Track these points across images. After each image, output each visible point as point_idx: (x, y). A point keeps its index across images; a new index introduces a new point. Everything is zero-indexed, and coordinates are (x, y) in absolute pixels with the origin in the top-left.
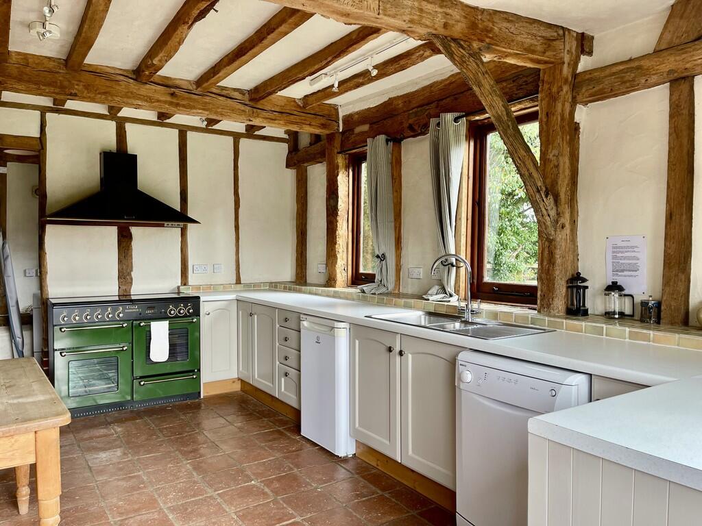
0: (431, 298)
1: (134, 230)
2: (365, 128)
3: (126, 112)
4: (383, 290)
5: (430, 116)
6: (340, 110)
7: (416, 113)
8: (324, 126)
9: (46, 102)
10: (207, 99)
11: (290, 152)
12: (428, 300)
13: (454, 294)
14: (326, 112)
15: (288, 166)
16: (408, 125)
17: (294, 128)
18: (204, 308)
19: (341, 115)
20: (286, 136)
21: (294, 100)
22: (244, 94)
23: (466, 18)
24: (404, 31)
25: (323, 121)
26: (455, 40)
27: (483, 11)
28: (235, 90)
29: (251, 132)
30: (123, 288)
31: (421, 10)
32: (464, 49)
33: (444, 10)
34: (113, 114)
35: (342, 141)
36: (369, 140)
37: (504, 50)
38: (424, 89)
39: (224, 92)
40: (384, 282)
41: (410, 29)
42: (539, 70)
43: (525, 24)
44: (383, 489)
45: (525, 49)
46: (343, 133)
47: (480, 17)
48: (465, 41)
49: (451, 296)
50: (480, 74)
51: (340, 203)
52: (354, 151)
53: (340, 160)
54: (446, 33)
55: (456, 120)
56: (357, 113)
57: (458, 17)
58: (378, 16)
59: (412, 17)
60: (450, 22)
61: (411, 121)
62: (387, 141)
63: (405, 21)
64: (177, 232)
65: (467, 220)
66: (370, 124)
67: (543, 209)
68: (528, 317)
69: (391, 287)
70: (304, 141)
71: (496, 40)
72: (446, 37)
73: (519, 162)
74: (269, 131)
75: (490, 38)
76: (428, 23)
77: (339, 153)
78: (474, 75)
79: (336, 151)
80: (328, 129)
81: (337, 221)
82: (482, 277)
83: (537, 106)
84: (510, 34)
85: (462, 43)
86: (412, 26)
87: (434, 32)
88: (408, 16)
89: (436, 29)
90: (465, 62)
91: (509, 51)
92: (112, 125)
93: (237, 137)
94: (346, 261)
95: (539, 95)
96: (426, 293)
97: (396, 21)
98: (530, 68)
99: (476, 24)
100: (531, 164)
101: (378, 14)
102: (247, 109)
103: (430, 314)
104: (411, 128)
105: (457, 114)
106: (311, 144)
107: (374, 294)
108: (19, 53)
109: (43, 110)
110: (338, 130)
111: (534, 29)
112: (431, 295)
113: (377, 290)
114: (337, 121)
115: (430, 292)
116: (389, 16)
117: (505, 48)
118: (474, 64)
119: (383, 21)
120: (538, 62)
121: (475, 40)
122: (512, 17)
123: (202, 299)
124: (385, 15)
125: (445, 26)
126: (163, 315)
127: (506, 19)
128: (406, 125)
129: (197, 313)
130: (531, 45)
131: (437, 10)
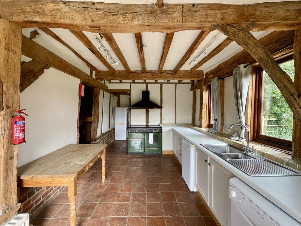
0: (232, 138)
1: (149, 109)
2: (212, 76)
3: (147, 81)
4: (216, 131)
5: (234, 67)
6: (204, 72)
7: (229, 67)
8: (198, 77)
9: (131, 81)
10: (161, 75)
11: (192, 86)
12: (231, 139)
13: (244, 138)
14: (199, 73)
15: (191, 90)
16: (226, 72)
17: (193, 79)
18: (163, 131)
19: (204, 73)
20: (191, 82)
21: (188, 71)
22: (172, 72)
23: (236, 12)
24: (199, 28)
25: (198, 76)
26: (229, 25)
27: (248, 6)
28: (169, 71)
29: (180, 82)
30: (147, 123)
31: (207, 15)
32: (235, 28)
33: (222, 11)
34: (145, 82)
35: (205, 81)
36: (212, 80)
37: (264, 23)
38: (232, 58)
39: (166, 72)
40: (216, 129)
41: (201, 26)
42: (294, 30)
43: (280, 6)
44: (202, 215)
45: (281, 19)
46: (205, 79)
47: (246, 10)
48: (236, 24)
49: (242, 138)
50: (246, 39)
51: (204, 101)
52: (208, 84)
53: (204, 87)
54: (223, 22)
55: (245, 67)
56: (209, 71)
57: (231, 13)
58: (182, 24)
59: (201, 19)
60: (225, 16)
61: (227, 71)
62: (218, 79)
63: (197, 22)
64: (160, 110)
65: (251, 107)
66: (213, 74)
67: (296, 105)
68: (284, 161)
69: (219, 131)
70: (195, 82)
71: (258, 19)
72: (223, 25)
73: (277, 80)
74: (184, 81)
75: (253, 18)
76: (211, 20)
77: (203, 85)
78: (243, 40)
79: (202, 85)
80: (200, 78)
81: (202, 107)
82: (260, 132)
83: (293, 51)
84: (268, 13)
85: (234, 25)
86: (201, 24)
87: (216, 24)
88: (199, 20)
89: (216, 22)
90: (236, 34)
91: (268, 22)
92: (145, 85)
93: (176, 84)
94: (206, 119)
95: (294, 45)
96: (231, 136)
97: (193, 24)
98: (287, 31)
99: (243, 13)
100: (286, 81)
101: (182, 23)
102: (173, 76)
103: (230, 146)
104: (227, 73)
105: (245, 64)
106: (197, 83)
107: (212, 133)
108: (118, 71)
109: (131, 83)
110: (203, 78)
111: (287, 7)
112: (233, 137)
113: (213, 131)
114: (203, 75)
115: (233, 135)
116: (188, 22)
117: (265, 22)
118: (243, 34)
119: (187, 26)
120: (292, 25)
121: (243, 22)
122: (270, 4)
123: (162, 128)
124: (186, 22)
125: (222, 19)
126: (152, 132)
127: (266, 6)
128: (225, 72)
129: (161, 132)
130: (286, 16)
131: (216, 12)
